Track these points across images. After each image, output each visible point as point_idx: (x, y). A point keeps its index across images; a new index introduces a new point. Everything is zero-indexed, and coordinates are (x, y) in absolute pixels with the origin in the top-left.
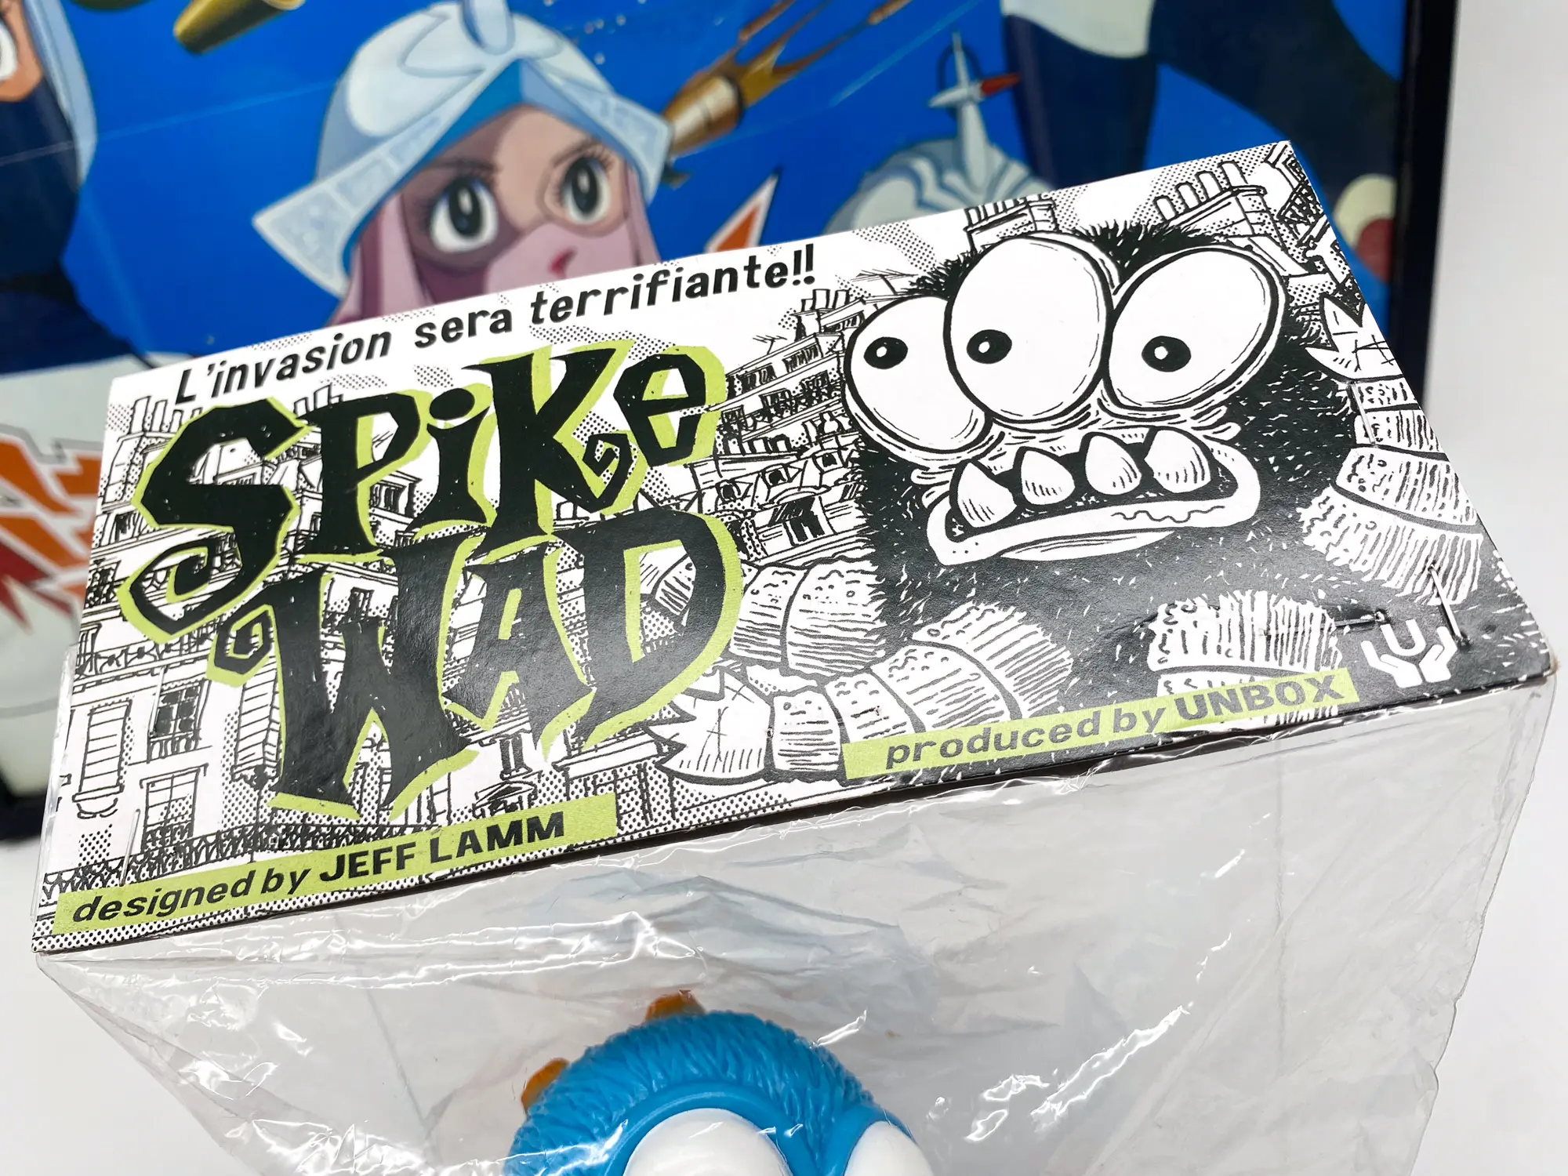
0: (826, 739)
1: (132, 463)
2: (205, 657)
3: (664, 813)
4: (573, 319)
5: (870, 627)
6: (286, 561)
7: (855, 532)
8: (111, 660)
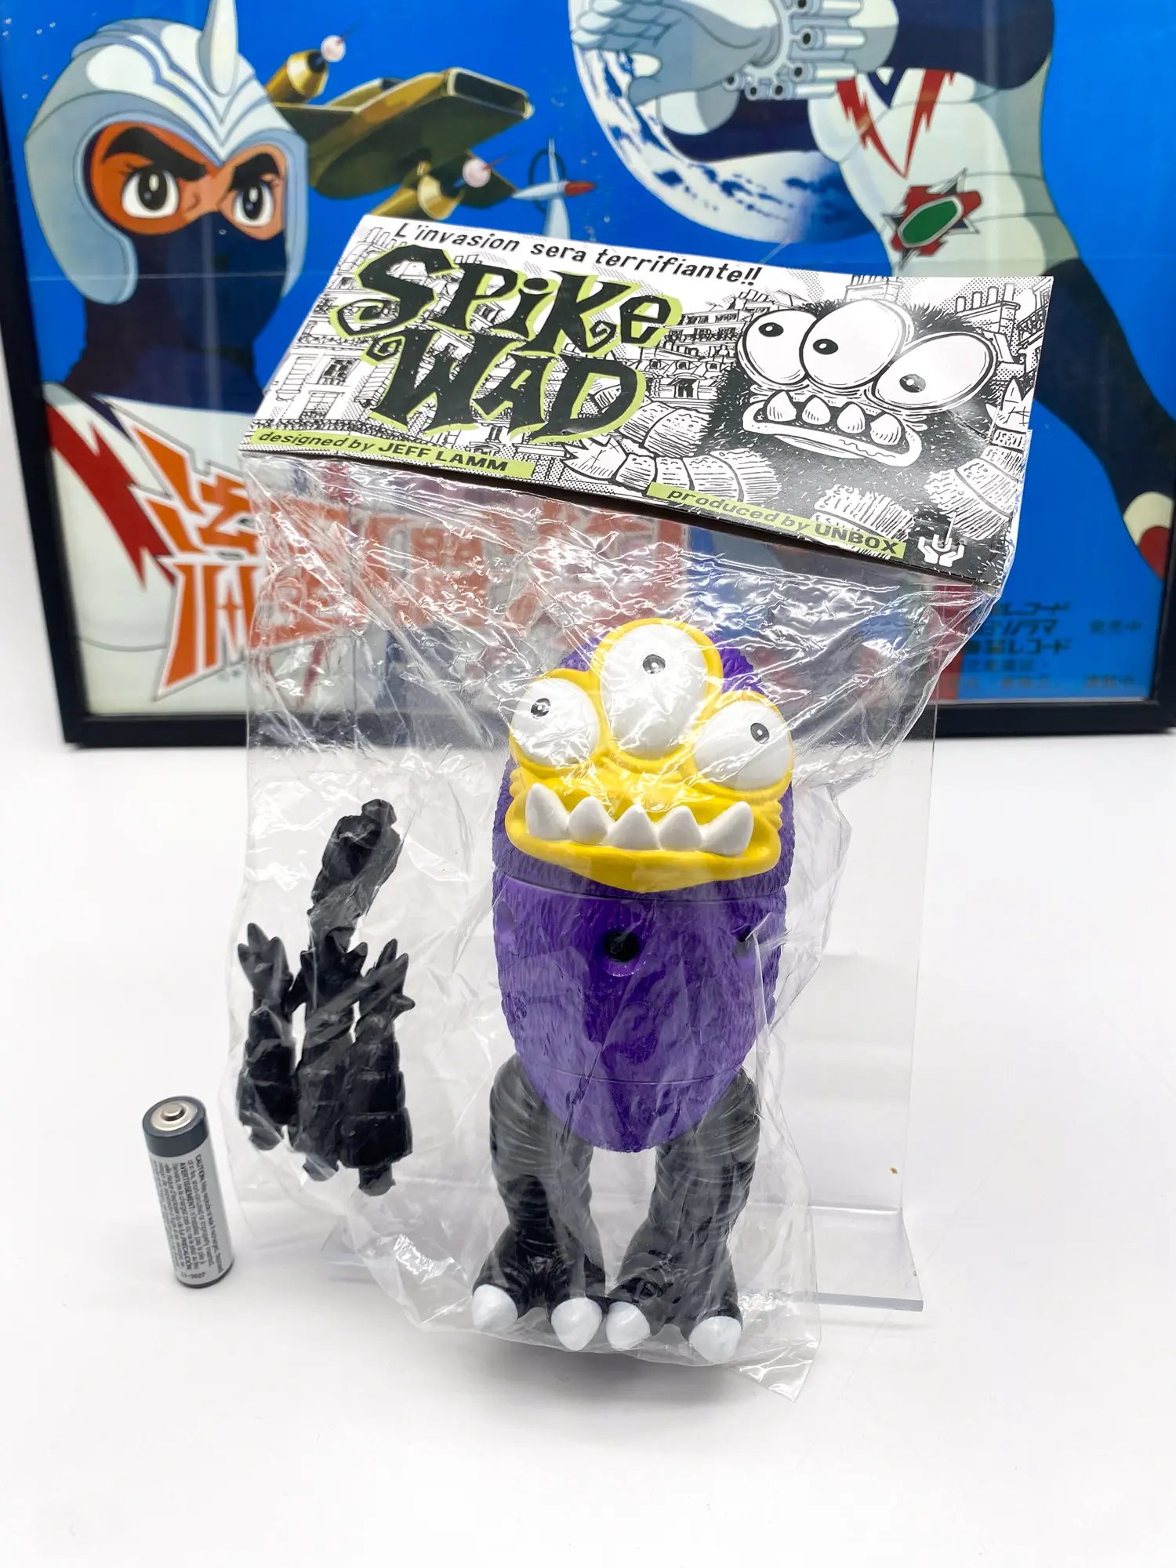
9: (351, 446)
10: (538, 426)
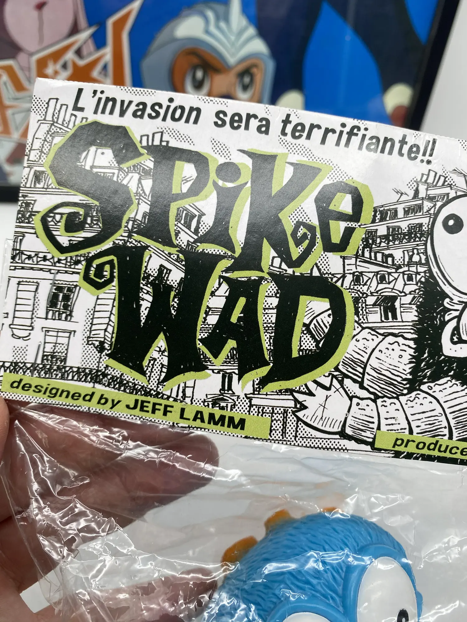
0: (371, 425)
1: (45, 140)
2: (78, 273)
3: (291, 436)
4: (303, 141)
5: (404, 377)
6: (126, 234)
7: (411, 324)
8: (29, 257)
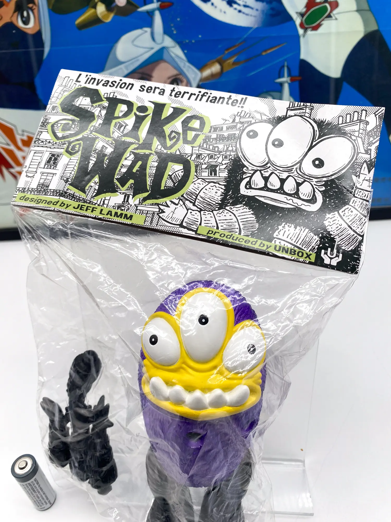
9: (60, 206)
10: (146, 194)
